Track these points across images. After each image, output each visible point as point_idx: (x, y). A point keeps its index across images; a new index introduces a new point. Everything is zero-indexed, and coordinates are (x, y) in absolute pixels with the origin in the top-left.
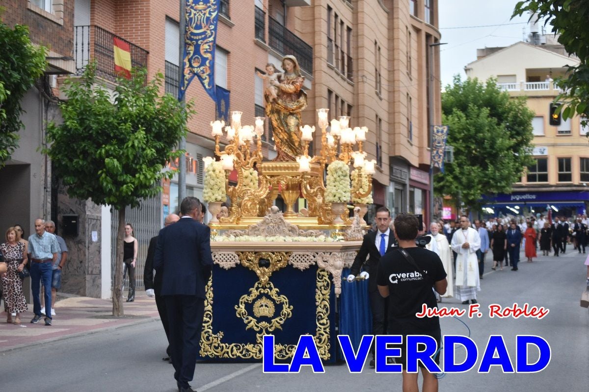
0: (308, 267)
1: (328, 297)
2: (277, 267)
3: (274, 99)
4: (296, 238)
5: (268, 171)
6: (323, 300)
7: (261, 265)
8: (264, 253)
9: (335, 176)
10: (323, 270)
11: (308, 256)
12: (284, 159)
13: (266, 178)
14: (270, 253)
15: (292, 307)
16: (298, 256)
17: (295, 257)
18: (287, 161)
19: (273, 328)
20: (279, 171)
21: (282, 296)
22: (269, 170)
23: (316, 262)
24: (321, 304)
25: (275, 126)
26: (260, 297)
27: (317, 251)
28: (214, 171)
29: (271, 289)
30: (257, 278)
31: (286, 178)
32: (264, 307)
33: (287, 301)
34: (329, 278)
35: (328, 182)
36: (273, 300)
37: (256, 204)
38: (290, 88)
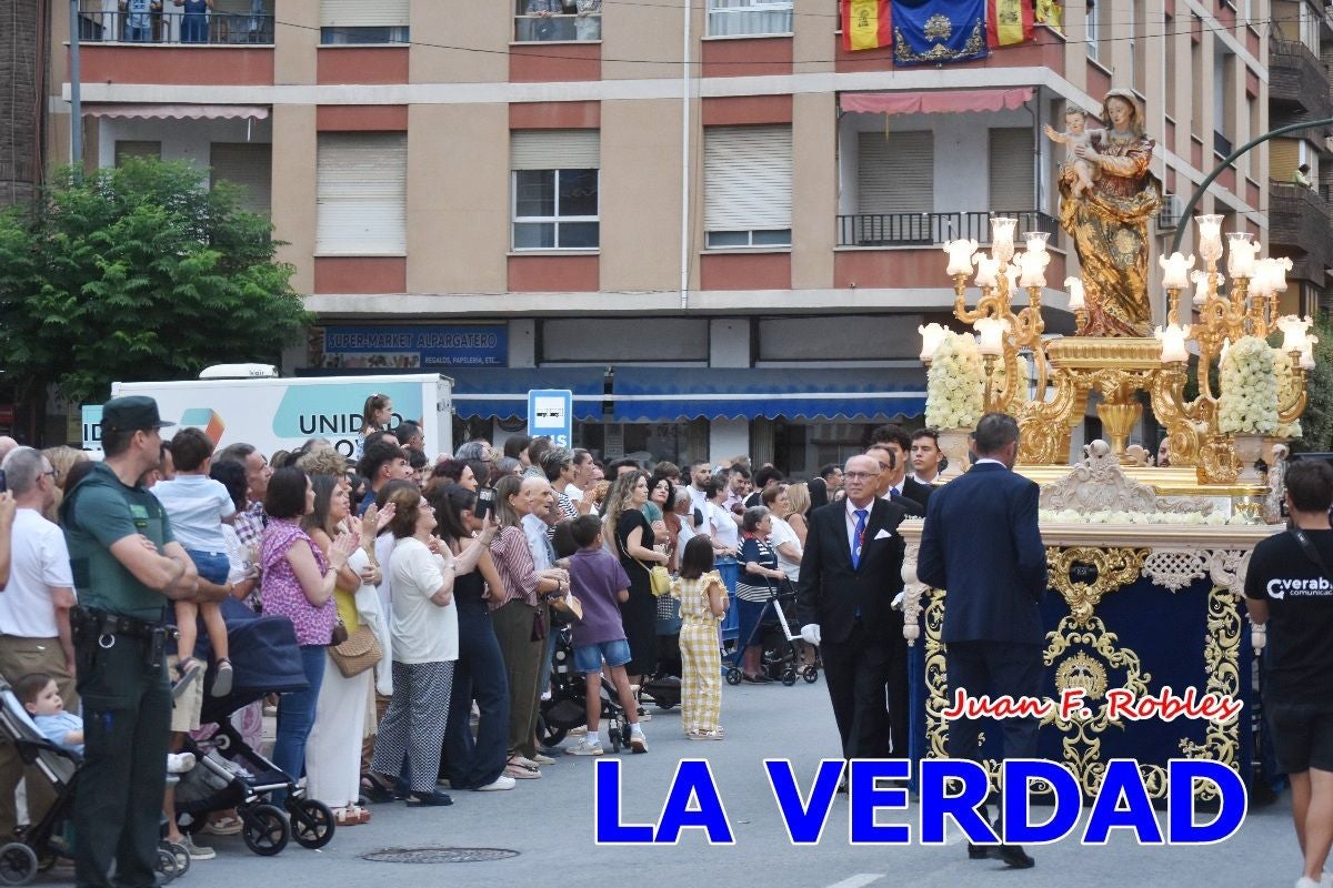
0: (1188, 584)
1: (1236, 654)
2: (1114, 583)
3: (1084, 191)
4: (1159, 515)
5: (1072, 359)
6: (1223, 660)
7: (1075, 578)
8: (1083, 550)
9: (1245, 371)
10: (1225, 592)
11: (1188, 557)
12: (1108, 331)
13: (1068, 375)
14: (1098, 551)
15: (1148, 676)
16: (1164, 557)
17: (1158, 561)
18: (1118, 335)
19: (1103, 725)
20: (1101, 359)
21: (1124, 650)
22: (1076, 356)
23: (1207, 573)
24: (1217, 669)
25: (1088, 253)
26: (1072, 651)
27: (1209, 546)
28: (955, 357)
29: (1098, 633)
30: (1065, 609)
31: (1117, 375)
32: (1081, 675)
33: (1137, 661)
34: (1237, 610)
35: (1224, 386)
36: (1104, 661)
37: (1045, 435)
38: (1123, 165)
